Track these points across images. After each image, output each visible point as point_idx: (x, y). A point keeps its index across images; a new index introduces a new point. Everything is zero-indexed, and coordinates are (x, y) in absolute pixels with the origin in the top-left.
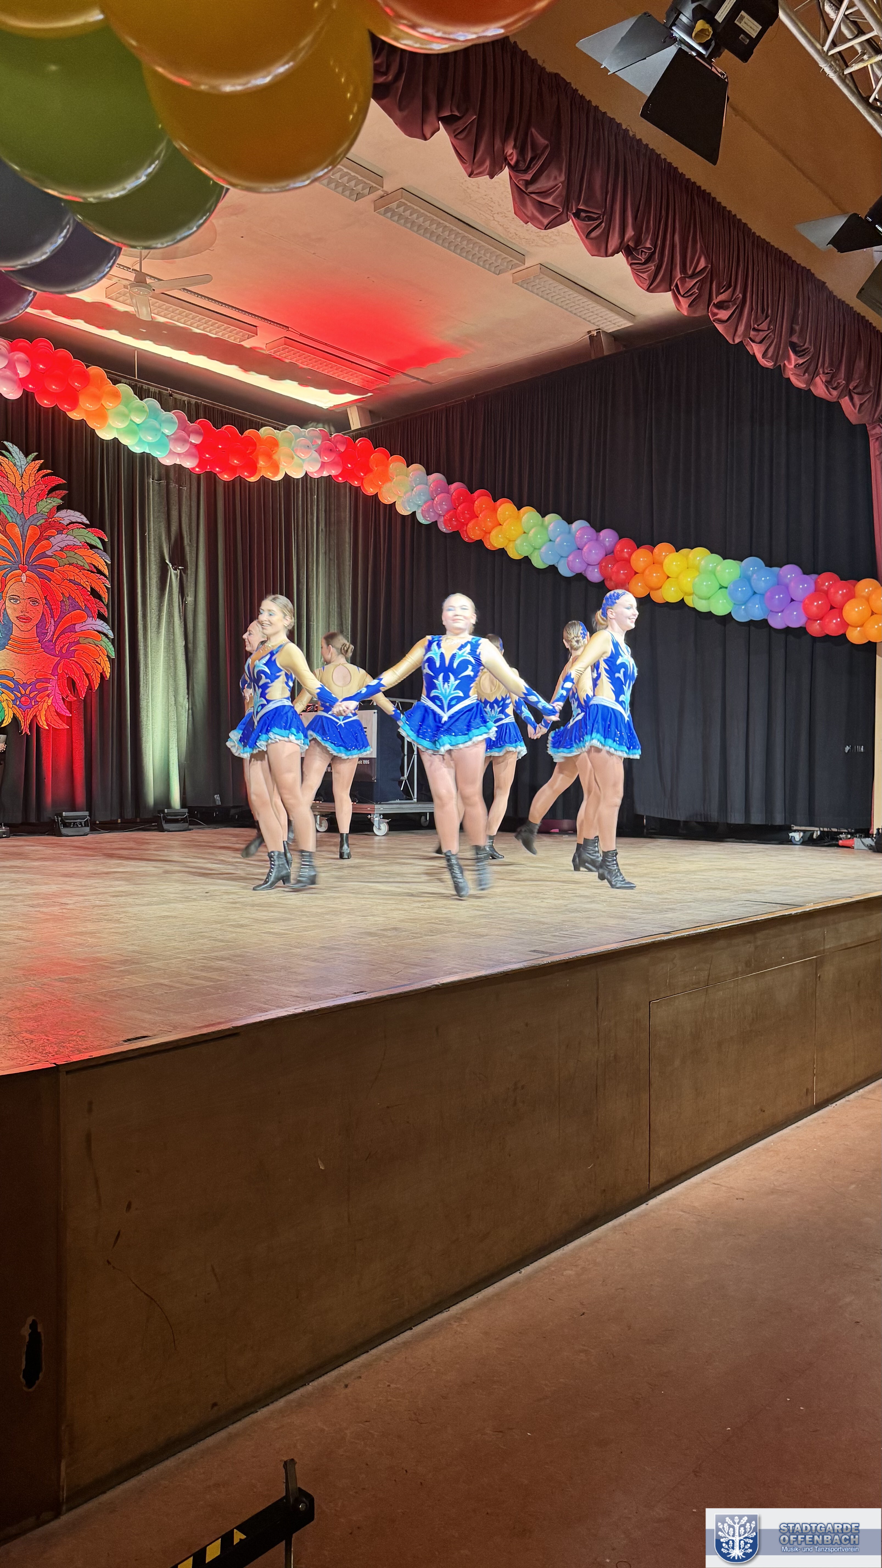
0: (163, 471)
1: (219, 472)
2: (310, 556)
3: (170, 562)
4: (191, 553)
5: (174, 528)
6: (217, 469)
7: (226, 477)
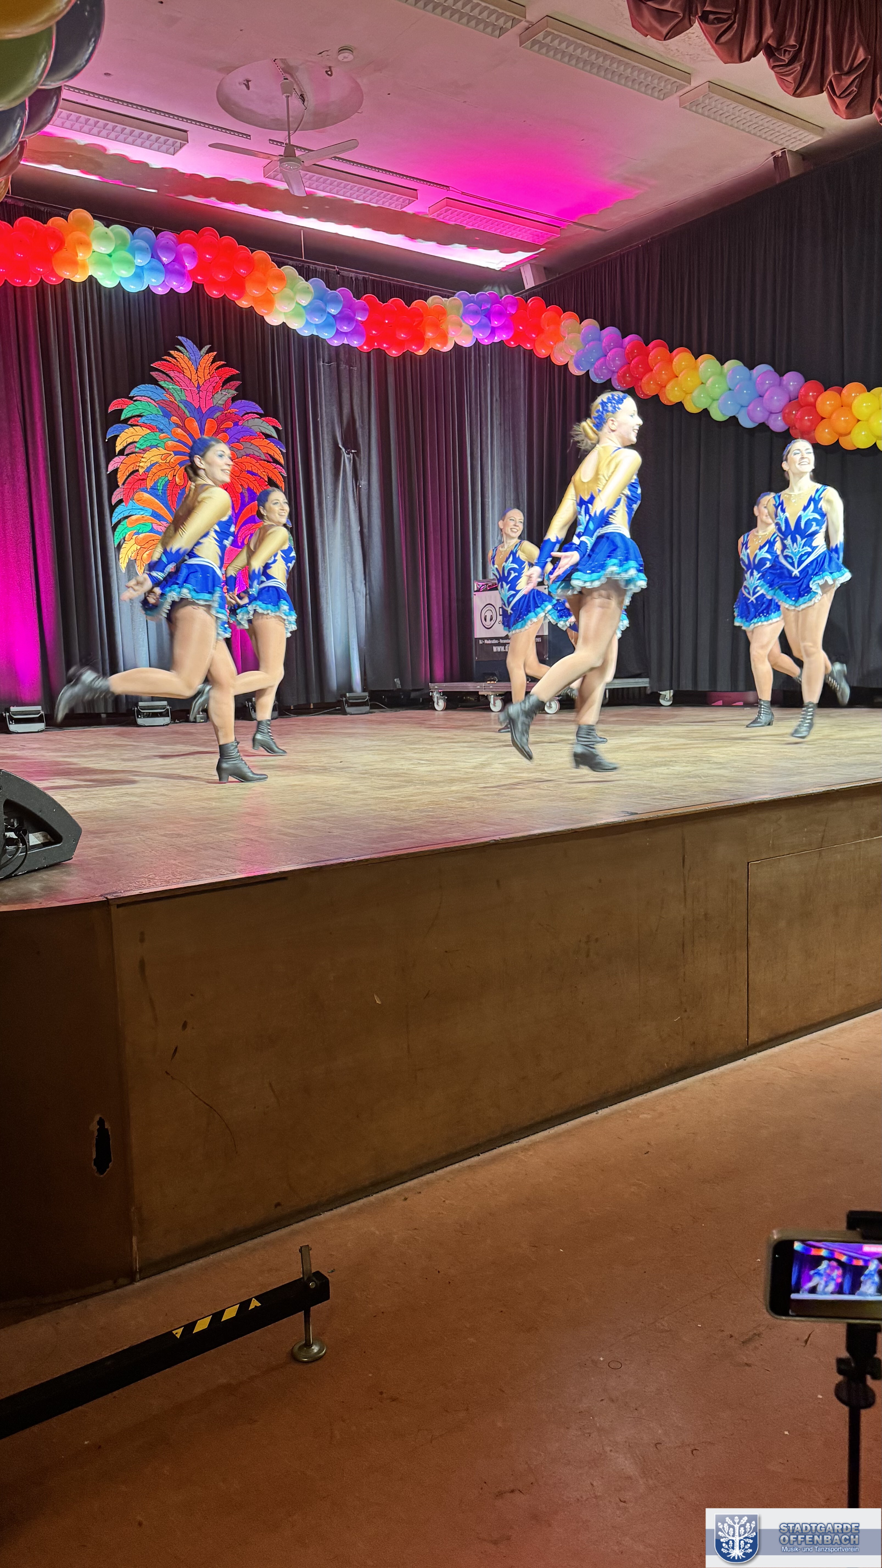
0: (333, 353)
1: (387, 348)
2: (484, 428)
3: (343, 446)
4: (363, 435)
5: (346, 411)
6: (385, 345)
7: (394, 353)
